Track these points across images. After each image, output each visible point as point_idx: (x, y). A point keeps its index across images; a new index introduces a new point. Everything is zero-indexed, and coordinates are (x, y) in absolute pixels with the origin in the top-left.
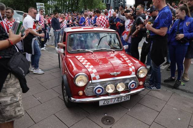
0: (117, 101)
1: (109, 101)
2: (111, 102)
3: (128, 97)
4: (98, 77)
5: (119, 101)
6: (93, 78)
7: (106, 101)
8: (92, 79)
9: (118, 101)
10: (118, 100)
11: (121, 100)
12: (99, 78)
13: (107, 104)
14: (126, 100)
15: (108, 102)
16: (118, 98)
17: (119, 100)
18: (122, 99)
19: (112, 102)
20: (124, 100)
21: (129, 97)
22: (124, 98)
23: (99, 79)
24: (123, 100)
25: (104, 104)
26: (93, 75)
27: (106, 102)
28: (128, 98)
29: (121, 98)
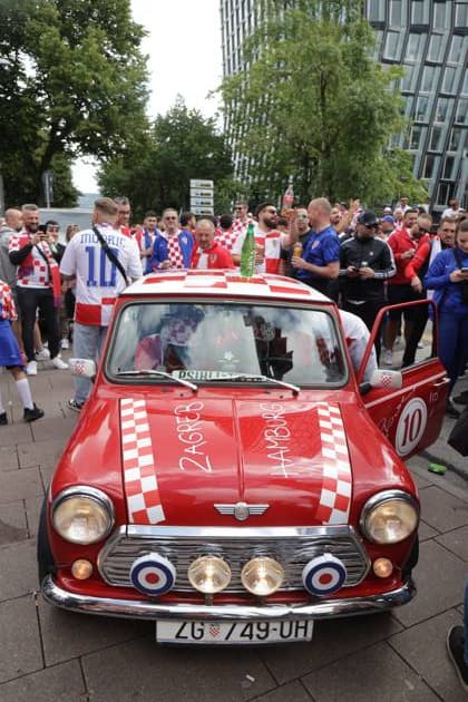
0: (242, 635)
1: (202, 631)
2: (215, 633)
3: (302, 624)
4: (157, 513)
5: (255, 638)
6: (133, 514)
7: (188, 626)
8: (131, 519)
9: (251, 636)
10: (247, 632)
11: (263, 634)
12: (162, 518)
13: (191, 640)
14: (292, 636)
15: (198, 634)
16: (250, 625)
17: (255, 631)
18: (267, 630)
19: (220, 638)
20: (282, 635)
21: (305, 628)
22: (278, 626)
23: (160, 524)
24: (274, 637)
25: (178, 636)
26: (135, 503)
27: (187, 632)
28: (301, 632)
29: (263, 626)
